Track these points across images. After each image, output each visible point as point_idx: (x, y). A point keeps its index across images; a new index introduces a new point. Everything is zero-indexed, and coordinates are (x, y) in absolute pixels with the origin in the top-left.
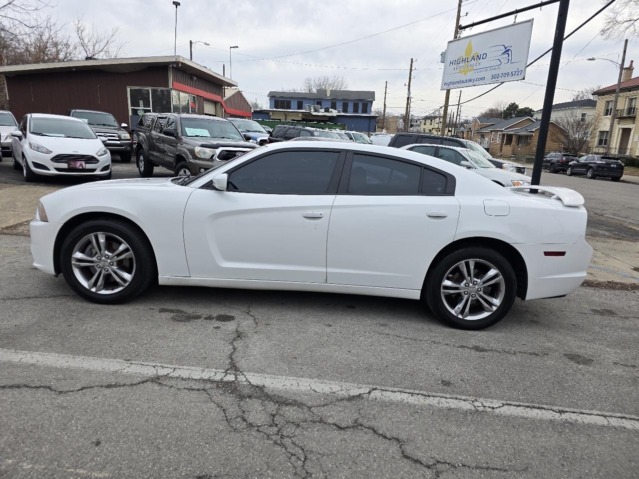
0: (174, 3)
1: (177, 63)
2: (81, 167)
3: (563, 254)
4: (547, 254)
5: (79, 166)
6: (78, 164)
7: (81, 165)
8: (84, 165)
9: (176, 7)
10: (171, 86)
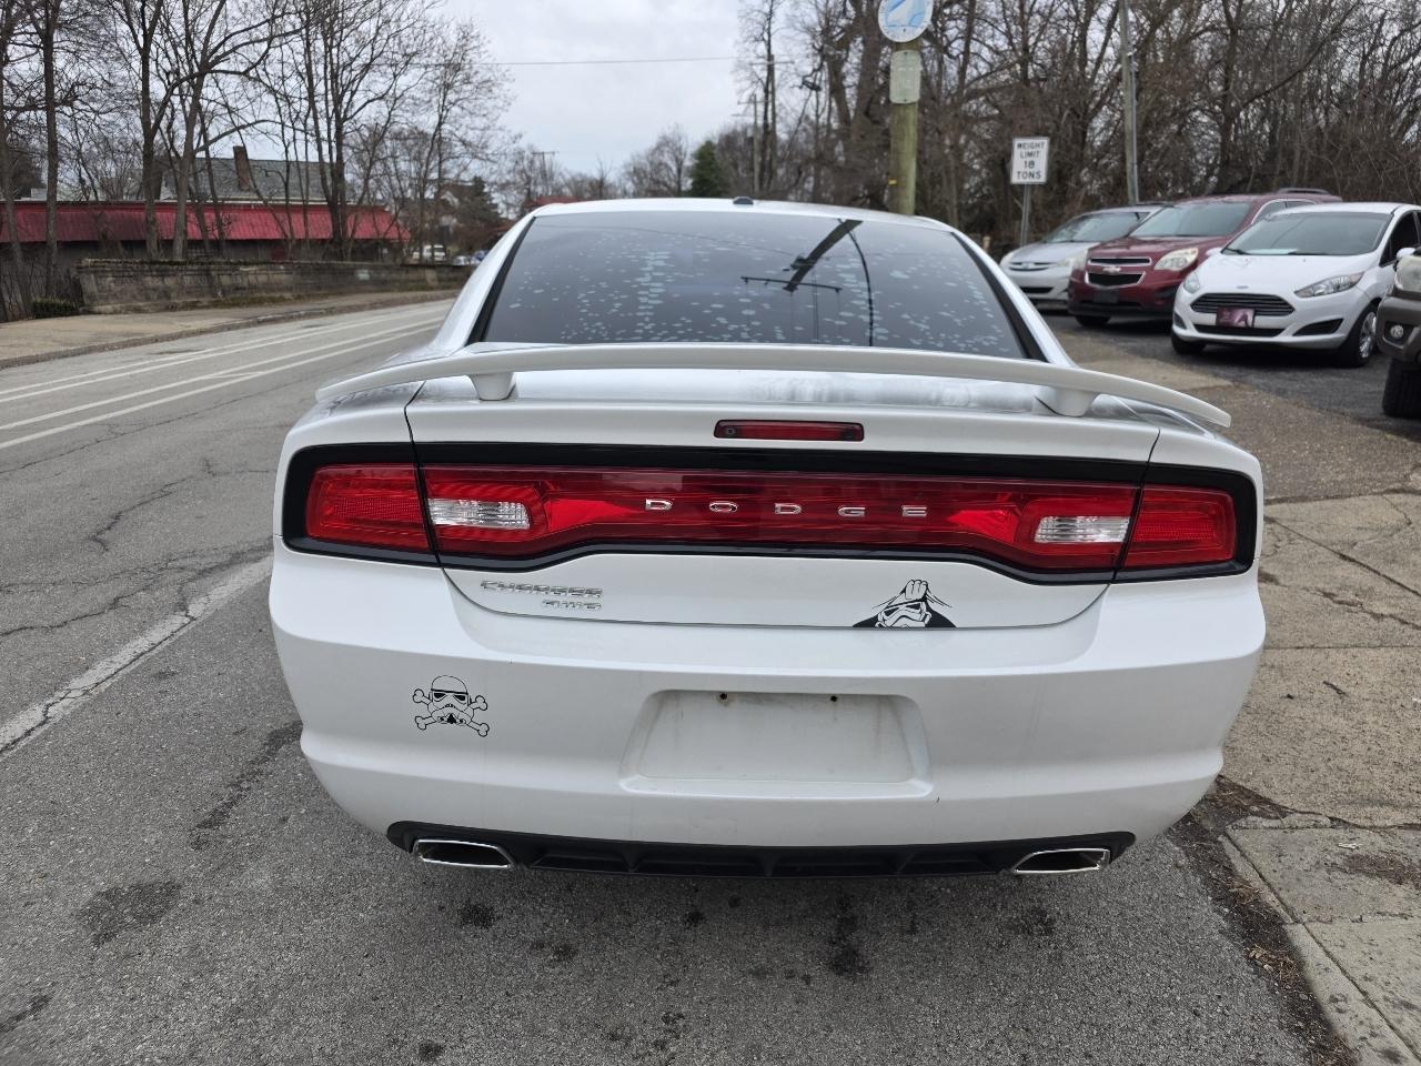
2: (1242, 324)
5: (1240, 321)
6: (1237, 318)
7: (1245, 318)
8: (1250, 319)
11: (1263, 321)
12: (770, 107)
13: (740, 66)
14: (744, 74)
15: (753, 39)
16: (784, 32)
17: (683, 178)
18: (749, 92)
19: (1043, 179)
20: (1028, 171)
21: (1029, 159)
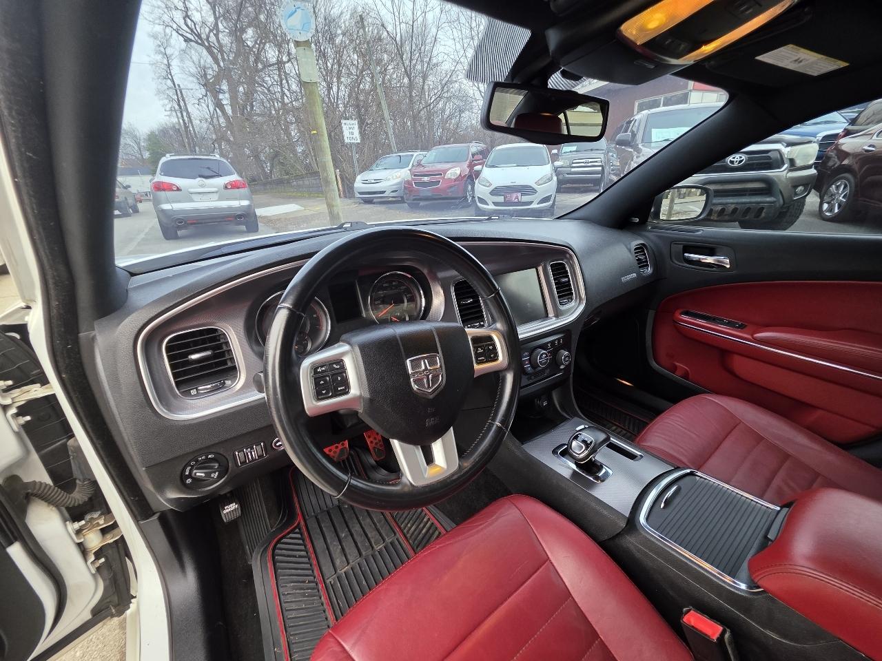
2: (517, 200)
6: (514, 197)
7: (517, 198)
8: (520, 197)
10: (691, 86)
11: (525, 199)
12: (185, 114)
13: (159, 92)
14: (162, 96)
15: (162, 78)
16: (180, 75)
17: (143, 152)
18: (170, 106)
19: (359, 141)
20: (351, 136)
21: (351, 130)
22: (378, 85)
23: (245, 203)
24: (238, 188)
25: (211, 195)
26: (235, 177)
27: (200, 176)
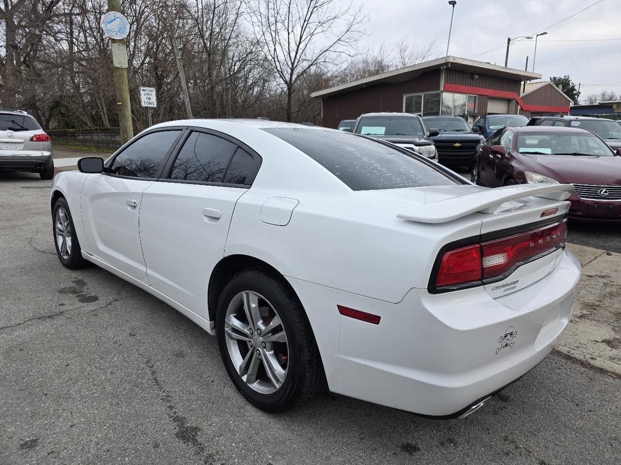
0: (450, 3)
1: (446, 64)
3: (375, 319)
4: (344, 311)
9: (454, 6)
10: (442, 88)
19: (155, 106)
20: (148, 101)
21: (148, 96)
22: (177, 60)
23: (47, 153)
24: (43, 140)
25: (17, 145)
26: (40, 132)
27: (10, 129)
